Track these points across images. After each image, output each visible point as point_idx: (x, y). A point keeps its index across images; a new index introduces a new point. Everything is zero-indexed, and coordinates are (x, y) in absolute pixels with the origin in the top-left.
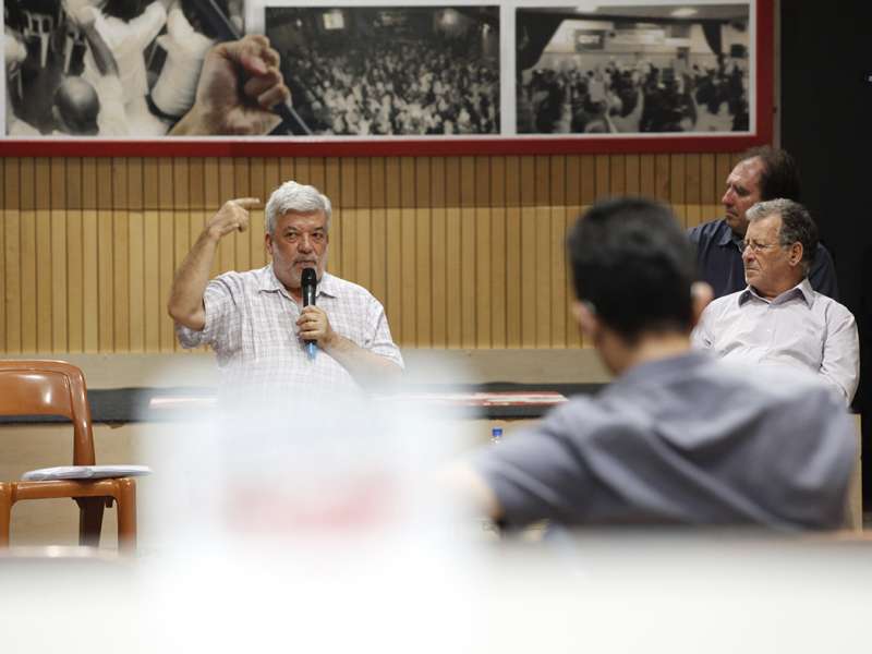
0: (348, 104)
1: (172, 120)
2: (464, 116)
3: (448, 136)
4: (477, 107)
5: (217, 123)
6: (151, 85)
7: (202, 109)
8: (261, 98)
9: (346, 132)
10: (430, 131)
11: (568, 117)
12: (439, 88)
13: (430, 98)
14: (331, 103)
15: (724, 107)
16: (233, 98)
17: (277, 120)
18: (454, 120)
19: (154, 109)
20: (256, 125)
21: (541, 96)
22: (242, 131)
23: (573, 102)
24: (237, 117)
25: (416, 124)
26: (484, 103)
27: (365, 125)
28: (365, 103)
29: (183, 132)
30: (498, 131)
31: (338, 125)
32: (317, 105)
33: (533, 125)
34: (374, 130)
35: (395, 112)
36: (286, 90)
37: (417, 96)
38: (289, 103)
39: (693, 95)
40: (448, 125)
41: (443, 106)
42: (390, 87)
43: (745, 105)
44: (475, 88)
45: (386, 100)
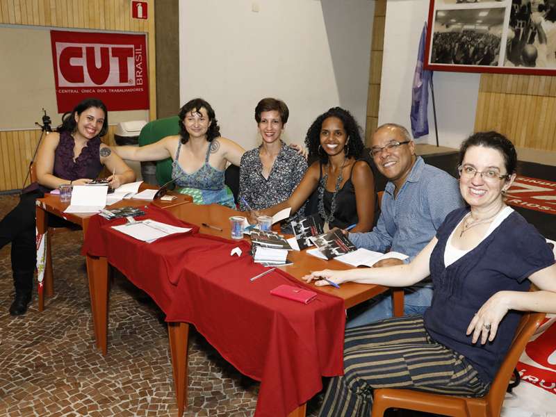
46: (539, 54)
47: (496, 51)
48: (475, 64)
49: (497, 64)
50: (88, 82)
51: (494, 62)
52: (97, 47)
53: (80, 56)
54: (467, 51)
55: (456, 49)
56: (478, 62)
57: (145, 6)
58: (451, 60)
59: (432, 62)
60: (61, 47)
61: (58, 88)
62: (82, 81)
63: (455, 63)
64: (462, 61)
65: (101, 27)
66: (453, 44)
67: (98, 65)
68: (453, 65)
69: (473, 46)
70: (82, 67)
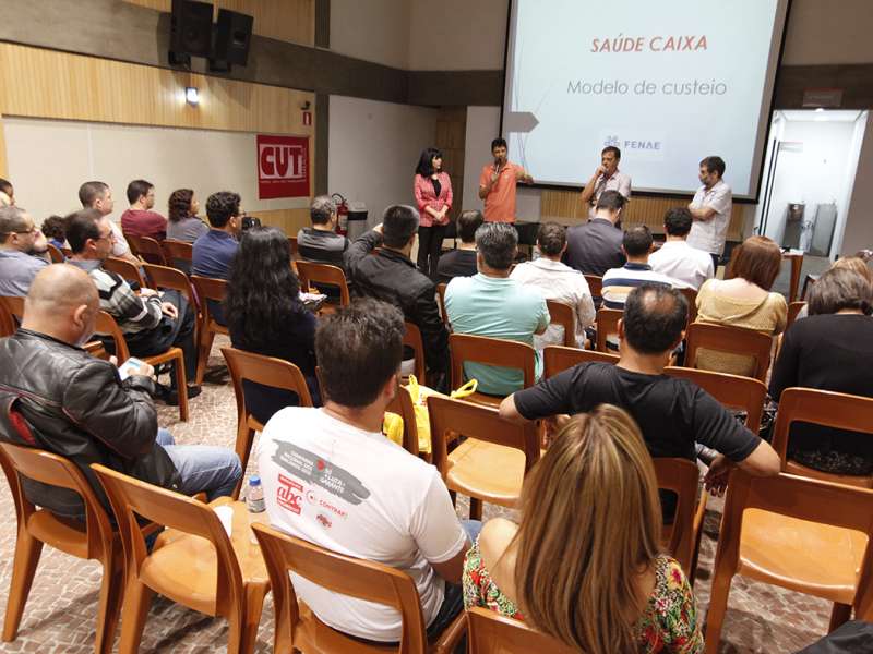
50: (276, 175)
52: (282, 147)
53: (272, 154)
57: (310, 115)
60: (263, 146)
61: (260, 179)
62: (273, 174)
65: (285, 132)
67: (282, 161)
70: (272, 164)
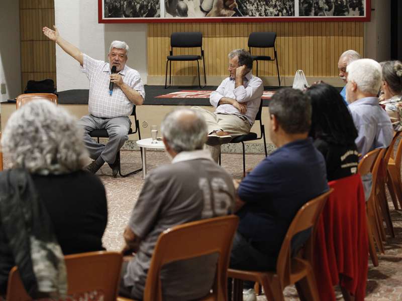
0: (253, 8)
1: (207, 12)
2: (285, 11)
3: (280, 17)
4: (288, 8)
5: (218, 13)
6: (201, 3)
7: (214, 9)
8: (230, 6)
9: (252, 15)
10: (275, 15)
11: (313, 11)
12: (278, 3)
13: (275, 6)
14: (248, 8)
15: (357, 9)
16: (222, 6)
17: (234, 12)
18: (282, 12)
19: (202, 10)
20: (228, 13)
21: (306, 5)
22: (225, 16)
23: (315, 7)
24: (224, 12)
25: (271, 13)
26: (290, 8)
27: (258, 14)
28: (258, 7)
29: (209, 16)
30: (294, 16)
31: (250, 14)
32: (245, 8)
33: (304, 14)
34: (260, 15)
35: (266, 10)
36: (236, 4)
37: (272, 5)
38: (237, 8)
39: (348, 6)
40: (280, 13)
41: (279, 8)
42: (264, 3)
43: (363, 8)
44: (288, 3)
45: (263, 7)
46: (188, 7)
47: (157, 6)
48: (142, 16)
49: (159, 16)
51: (157, 14)
54: (134, 7)
55: (125, 6)
56: (145, 15)
58: (122, 14)
59: (105, 17)
63: (126, 17)
64: (131, 15)
66: (122, 2)
68: (124, 18)
69: (138, 3)
